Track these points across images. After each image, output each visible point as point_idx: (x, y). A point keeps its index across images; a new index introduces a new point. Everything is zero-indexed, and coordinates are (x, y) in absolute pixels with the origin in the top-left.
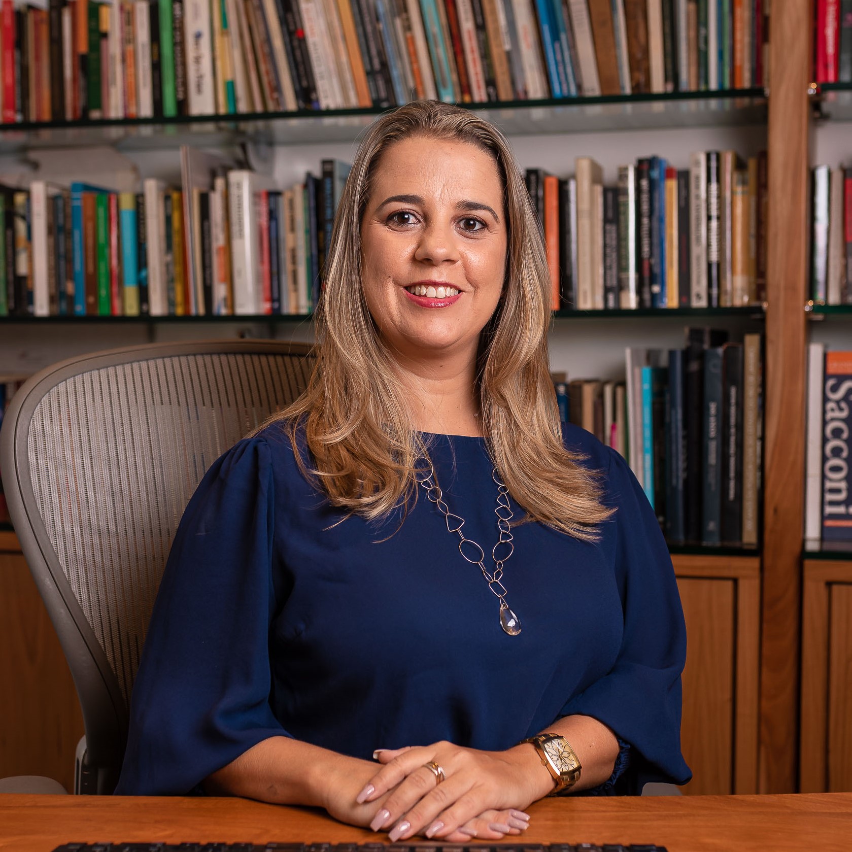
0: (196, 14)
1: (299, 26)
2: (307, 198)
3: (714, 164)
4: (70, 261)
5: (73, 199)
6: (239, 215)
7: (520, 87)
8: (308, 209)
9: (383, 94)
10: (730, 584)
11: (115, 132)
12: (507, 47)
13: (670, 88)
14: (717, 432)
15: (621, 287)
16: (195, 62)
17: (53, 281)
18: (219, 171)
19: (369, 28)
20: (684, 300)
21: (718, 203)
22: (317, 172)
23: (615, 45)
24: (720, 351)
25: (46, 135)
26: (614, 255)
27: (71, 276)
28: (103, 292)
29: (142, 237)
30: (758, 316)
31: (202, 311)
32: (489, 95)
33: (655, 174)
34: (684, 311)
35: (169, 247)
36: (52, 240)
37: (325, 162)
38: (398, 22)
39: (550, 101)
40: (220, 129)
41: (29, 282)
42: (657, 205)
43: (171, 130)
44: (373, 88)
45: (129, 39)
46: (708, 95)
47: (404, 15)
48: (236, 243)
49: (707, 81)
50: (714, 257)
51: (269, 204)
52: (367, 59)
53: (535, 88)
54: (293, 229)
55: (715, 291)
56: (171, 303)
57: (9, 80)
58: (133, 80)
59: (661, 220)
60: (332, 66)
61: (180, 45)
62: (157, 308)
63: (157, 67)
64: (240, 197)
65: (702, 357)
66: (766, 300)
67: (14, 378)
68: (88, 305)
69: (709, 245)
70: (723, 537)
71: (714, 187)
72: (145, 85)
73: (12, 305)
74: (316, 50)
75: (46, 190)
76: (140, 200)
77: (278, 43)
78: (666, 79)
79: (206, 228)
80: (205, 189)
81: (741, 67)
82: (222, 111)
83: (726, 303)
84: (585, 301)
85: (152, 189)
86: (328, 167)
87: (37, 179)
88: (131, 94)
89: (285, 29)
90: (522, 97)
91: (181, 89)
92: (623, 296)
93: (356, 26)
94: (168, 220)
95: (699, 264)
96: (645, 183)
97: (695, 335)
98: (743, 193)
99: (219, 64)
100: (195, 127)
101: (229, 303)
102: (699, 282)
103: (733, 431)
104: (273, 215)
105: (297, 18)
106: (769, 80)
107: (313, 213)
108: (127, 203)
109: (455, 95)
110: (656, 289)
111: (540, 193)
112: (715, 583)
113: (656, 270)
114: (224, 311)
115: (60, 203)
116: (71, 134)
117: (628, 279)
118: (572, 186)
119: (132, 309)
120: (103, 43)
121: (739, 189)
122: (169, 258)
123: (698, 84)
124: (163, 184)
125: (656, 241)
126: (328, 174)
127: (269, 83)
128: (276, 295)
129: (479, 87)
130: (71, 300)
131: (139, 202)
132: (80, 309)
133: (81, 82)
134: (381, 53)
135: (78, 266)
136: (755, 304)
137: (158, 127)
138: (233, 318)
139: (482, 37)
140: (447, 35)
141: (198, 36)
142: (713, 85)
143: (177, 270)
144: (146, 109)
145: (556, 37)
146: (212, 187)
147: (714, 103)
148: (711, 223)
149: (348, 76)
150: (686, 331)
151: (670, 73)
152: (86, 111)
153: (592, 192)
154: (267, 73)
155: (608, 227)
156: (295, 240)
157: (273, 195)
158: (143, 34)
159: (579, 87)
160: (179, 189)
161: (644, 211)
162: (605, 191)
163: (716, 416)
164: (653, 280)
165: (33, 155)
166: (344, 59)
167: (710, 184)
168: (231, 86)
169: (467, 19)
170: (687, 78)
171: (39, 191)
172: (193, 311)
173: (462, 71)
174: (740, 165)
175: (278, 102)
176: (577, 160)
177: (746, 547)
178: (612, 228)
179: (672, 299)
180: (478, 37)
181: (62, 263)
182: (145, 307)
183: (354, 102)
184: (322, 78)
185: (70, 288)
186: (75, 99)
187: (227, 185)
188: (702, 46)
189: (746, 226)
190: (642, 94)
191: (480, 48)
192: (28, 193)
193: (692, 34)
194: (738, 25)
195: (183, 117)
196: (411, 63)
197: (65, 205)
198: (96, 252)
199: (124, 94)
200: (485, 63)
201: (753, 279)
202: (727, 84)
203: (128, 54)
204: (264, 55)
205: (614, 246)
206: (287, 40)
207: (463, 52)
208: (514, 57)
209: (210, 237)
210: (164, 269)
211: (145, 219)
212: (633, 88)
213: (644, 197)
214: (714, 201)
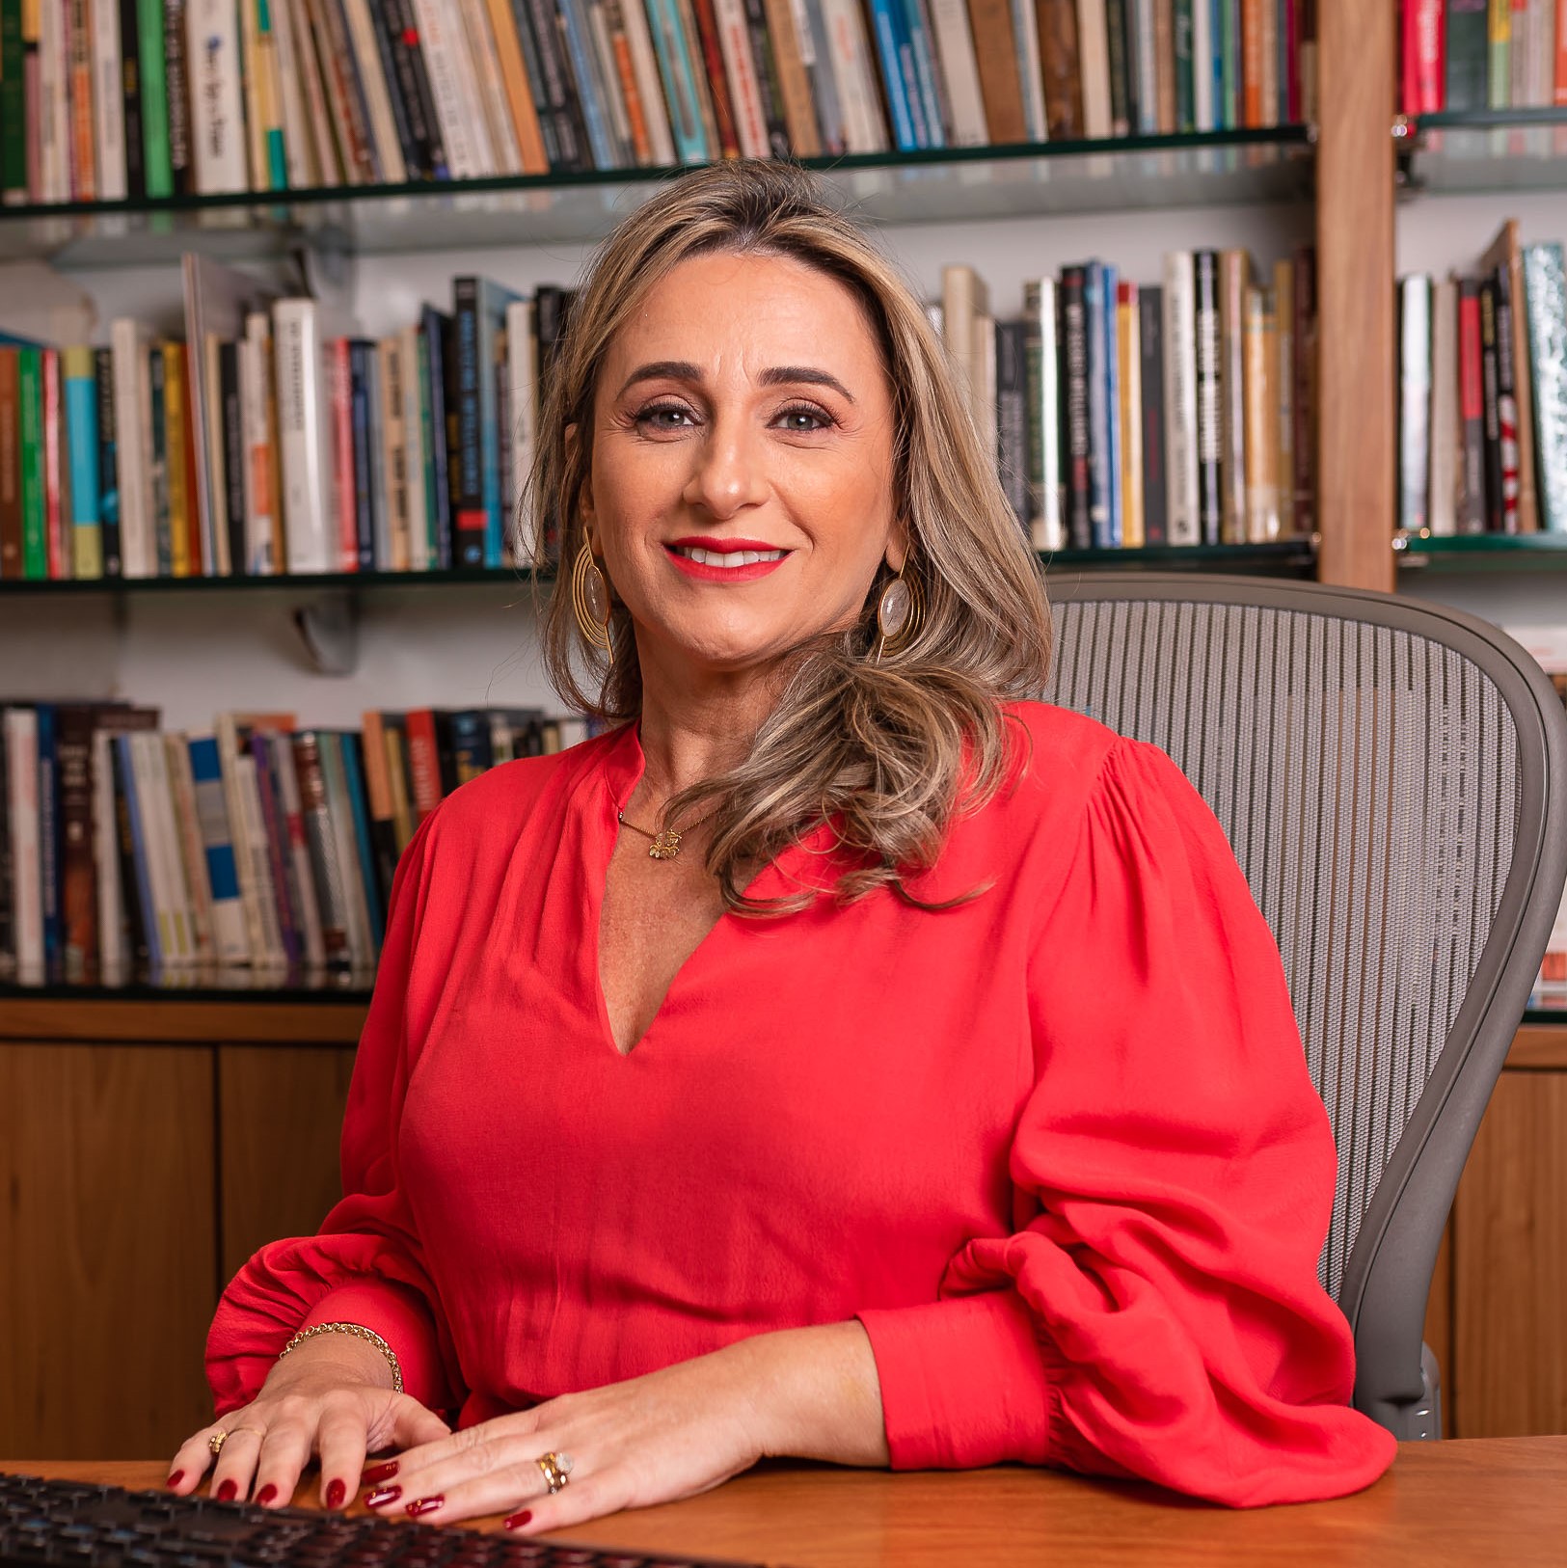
0: (210, 4)
1: (408, 22)
2: (425, 352)
3: (1207, 275)
6: (296, 384)
7: (832, 135)
8: (427, 372)
9: (570, 151)
11: (53, 230)
12: (808, 58)
13: (1122, 129)
15: (1033, 510)
16: (208, 95)
18: (256, 304)
19: (542, 26)
20: (1155, 534)
21: (1216, 348)
22: (445, 302)
23: (1016, 50)
26: (1018, 451)
28: (33, 537)
29: (107, 429)
30: (1301, 560)
31: (224, 567)
32: (773, 149)
33: (1094, 296)
34: (1156, 552)
35: (159, 449)
37: (460, 282)
38: (597, 15)
39: (892, 156)
40: (256, 220)
42: (1099, 354)
43: (161, 223)
44: (550, 142)
45: (79, 53)
46: (1194, 139)
47: (610, 2)
48: (289, 439)
49: (1192, 116)
50: (1211, 451)
51: (351, 364)
52: (538, 84)
53: (862, 132)
54: (398, 411)
55: (1213, 516)
56: (164, 555)
58: (88, 131)
59: (1109, 382)
60: (472, 99)
61: (178, 63)
62: (137, 563)
63: (133, 106)
64: (297, 350)
66: (1317, 530)
68: (5, 562)
69: (1200, 429)
71: (1208, 317)
72: (110, 141)
74: (441, 68)
76: (104, 360)
77: (368, 55)
78: (1114, 115)
79: (232, 409)
80: (228, 336)
81: (1259, 90)
82: (262, 184)
83: (1236, 534)
85: (125, 341)
86: (466, 291)
88: (84, 156)
89: (382, 30)
90: (836, 149)
91: (180, 147)
92: (1037, 527)
93: (517, 21)
94: (157, 397)
95: (1182, 465)
96: (1075, 313)
98: (1265, 326)
99: (254, 97)
100: (210, 217)
101: (277, 553)
102: (1182, 499)
104: (358, 385)
105: (404, 8)
106: (1315, 112)
107: (437, 380)
108: (79, 369)
109: (708, 150)
110: (1100, 514)
113: (1100, 477)
114: (266, 568)
117: (1042, 496)
119: (88, 565)
120: (30, 62)
121: (1256, 320)
122: (159, 470)
123: (1176, 122)
124: (145, 329)
125: (1097, 422)
126: (467, 304)
127: (352, 132)
128: (365, 538)
129: (754, 136)
131: (101, 363)
134: (566, 74)
136: (1292, 536)
137: (137, 219)
138: (286, 580)
139: (760, 39)
140: (692, 36)
141: (213, 45)
142: (1205, 122)
143: (176, 492)
144: (113, 185)
145: (903, 36)
146: (243, 333)
147: (1206, 158)
148: (1203, 386)
149: (503, 118)
151: (1121, 104)
153: (973, 331)
154: (348, 113)
155: (1006, 398)
156: (404, 430)
157: (359, 346)
158: (106, 44)
159: (948, 131)
160: (179, 338)
161: (1073, 365)
162: (1000, 330)
164: (1093, 497)
166: (495, 84)
167: (1201, 313)
168: (277, 141)
169: (730, 7)
170: (1155, 114)
172: (208, 569)
173: (722, 104)
174: (1256, 277)
175: (368, 167)
176: (945, 273)
178: (1014, 401)
179: (1128, 531)
180: (752, 39)
182: (113, 565)
183: (514, 166)
184: (453, 121)
187: (272, 328)
188: (1182, 50)
189: (1273, 390)
190: (1067, 141)
191: (755, 60)
193: (1164, 27)
194: (1251, 10)
195: (185, 197)
196: (623, 91)
198: (18, 459)
199: (72, 156)
200: (766, 89)
201: (1287, 492)
202: (1231, 121)
203: (78, 82)
204: (341, 79)
205: (1017, 434)
206: (387, 49)
207: (723, 68)
208: (821, 78)
209: (239, 428)
210: (150, 491)
211: (111, 396)
212: (1051, 132)
213: (1076, 340)
214: (1209, 344)
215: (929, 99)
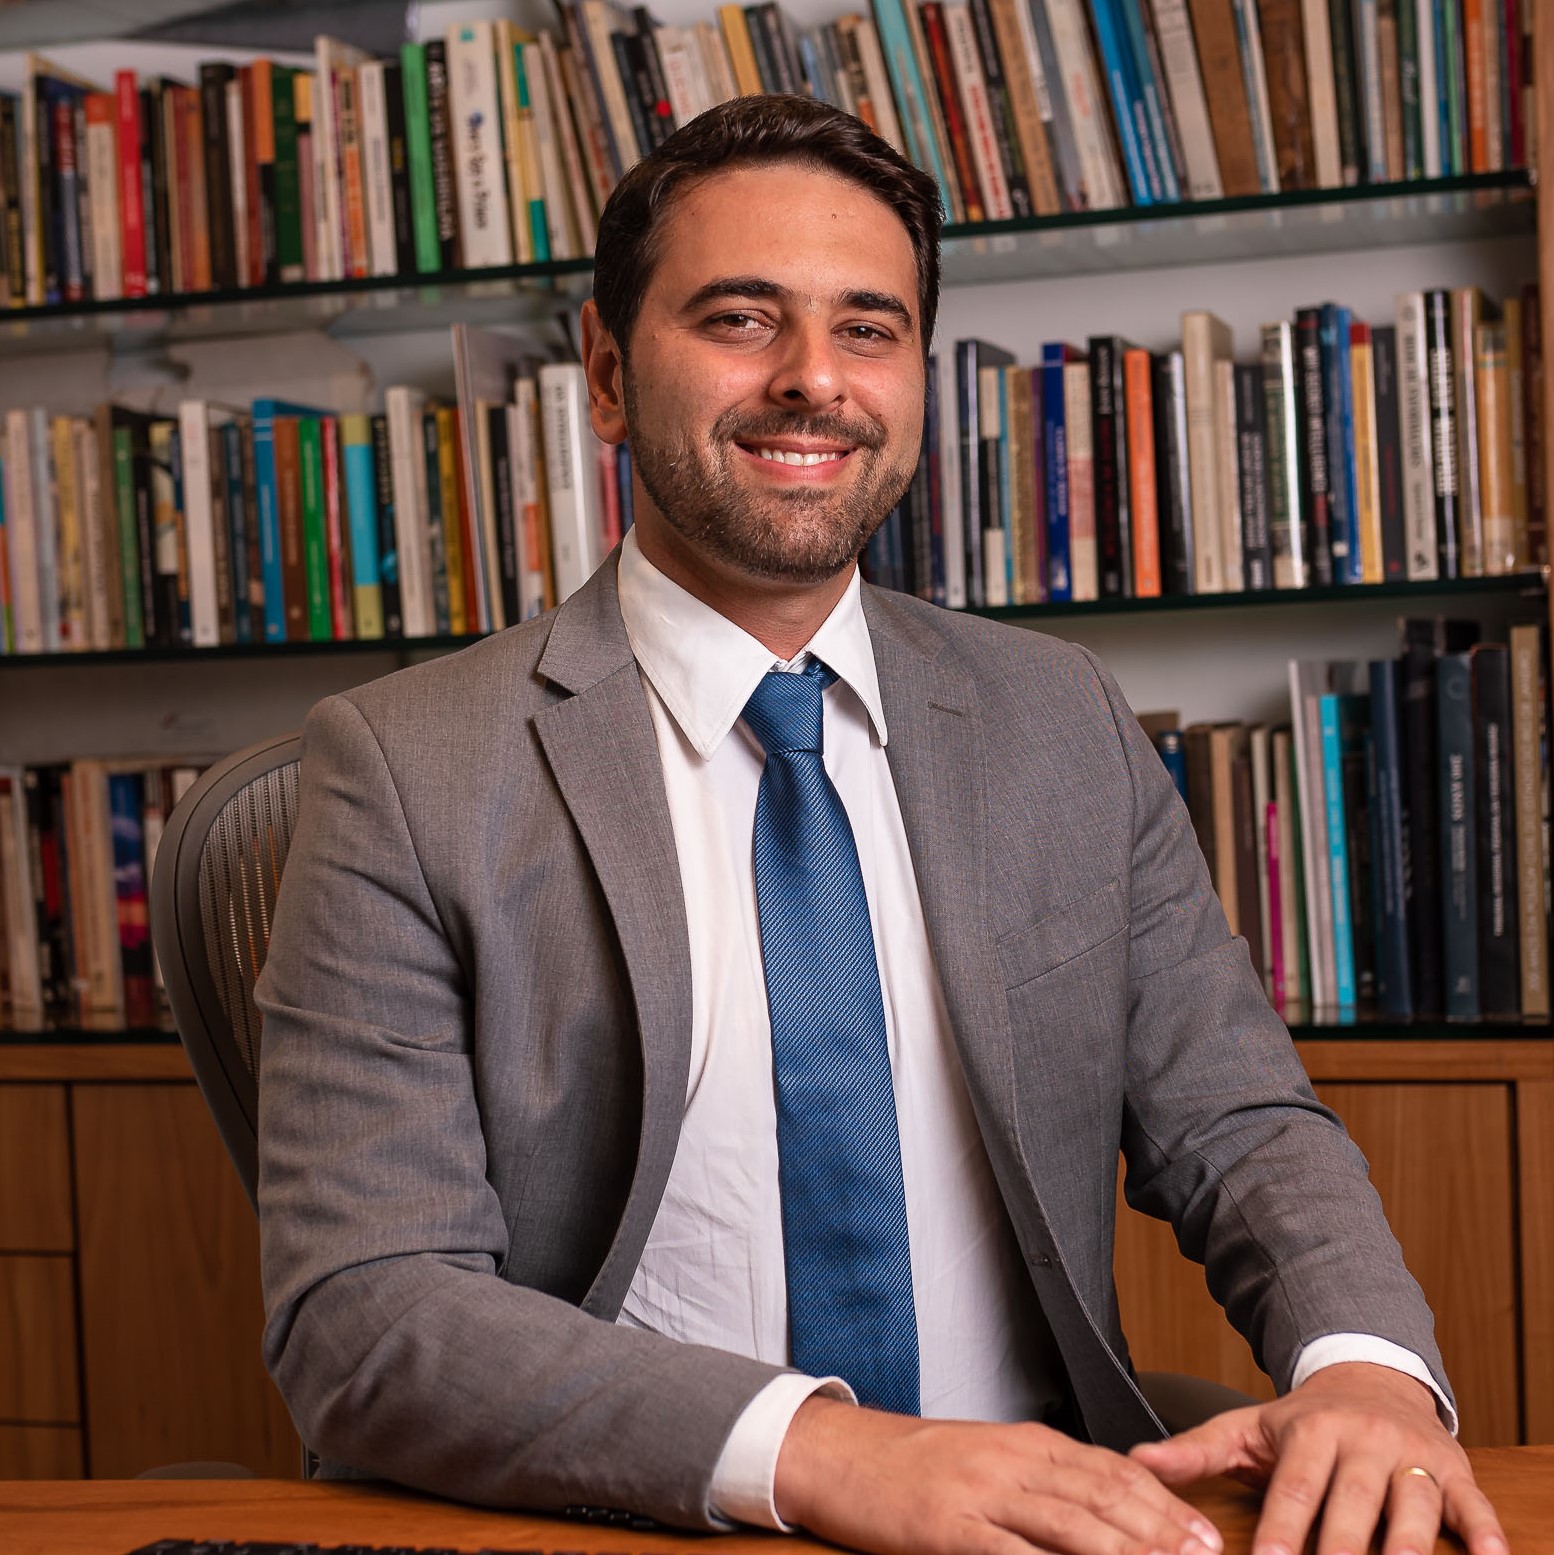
0: (471, 82)
1: (661, 95)
3: (1439, 314)
4: (254, 543)
5: (256, 430)
6: (563, 446)
7: (1072, 189)
10: (1502, 1090)
11: (328, 305)
12: (1046, 115)
13: (1351, 177)
14: (1465, 811)
15: (1275, 548)
16: (473, 171)
17: (223, 580)
18: (523, 368)
20: (1395, 566)
21: (1449, 384)
23: (1247, 101)
24: (1466, 659)
25: (202, 316)
26: (1260, 488)
27: (257, 571)
28: (317, 598)
29: (385, 490)
30: (1534, 592)
31: (499, 623)
32: (1015, 205)
33: (1331, 336)
34: (1396, 588)
35: (434, 510)
36: (219, 506)
38: (842, 78)
39: (1130, 212)
40: (521, 290)
41: (182, 586)
42: (1336, 394)
43: (431, 295)
45: (349, 133)
46: (1423, 186)
47: (853, 67)
48: (558, 498)
49: (1420, 162)
50: (1447, 486)
53: (1100, 188)
55: (1451, 549)
56: (441, 612)
57: (133, 218)
58: (359, 206)
59: (1346, 421)
61: (442, 138)
62: (417, 622)
63: (401, 181)
64: (562, 413)
65: (1432, 671)
66: (1547, 562)
67: (158, 763)
68: (290, 624)
69: (1436, 464)
70: (1484, 1008)
71: (1441, 354)
72: (381, 217)
73: (151, 629)
75: (207, 417)
76: (380, 425)
77: (623, 127)
78: (1344, 162)
79: (502, 471)
80: (497, 402)
81: (1484, 131)
82: (525, 257)
83: (1474, 569)
84: (1209, 579)
85: (400, 405)
87: (190, 397)
88: (355, 233)
89: (635, 101)
90: (1077, 206)
91: (447, 219)
92: (1280, 564)
94: (432, 460)
95: (1418, 501)
96: (1311, 354)
97: (1418, 631)
98: (1496, 364)
99: (515, 170)
100: (476, 289)
102: (1420, 534)
103: (1495, 806)
105: (656, 78)
106: (1535, 154)
108: (355, 434)
109: (951, 207)
110: (1341, 549)
111: (1118, 381)
112: (1474, 1090)
113: (1341, 514)
115: (233, 437)
116: (247, 310)
117: (1287, 532)
118: (1176, 364)
119: (370, 627)
120: (303, 142)
121: (1489, 358)
122: (434, 530)
123: (1404, 169)
124: (418, 396)
125: (1336, 460)
129: (996, 192)
130: (259, 615)
131: (378, 429)
132: (275, 630)
133: (264, 215)
135: (269, 552)
136: (1527, 569)
137: (407, 292)
139: (998, 98)
140: (933, 97)
141: (476, 122)
142: (1433, 170)
143: (452, 551)
144: (384, 262)
145: (1135, 93)
146: (511, 398)
147: (1434, 202)
148: (1438, 422)
150: (1401, 623)
151: (1351, 150)
152: (274, 268)
153: (1213, 374)
154: (605, 184)
155: (1246, 439)
158: (374, 123)
159: (1183, 182)
160: (451, 404)
161: (1312, 405)
162: (1239, 372)
163: (1463, 780)
164: (1333, 535)
165: (178, 353)
167: (1434, 351)
168: (538, 211)
169: (970, 69)
170: (1384, 158)
171: (194, 417)
172: (484, 625)
173: (964, 162)
174: (1488, 313)
176: (1184, 316)
177: (1529, 1022)
178: (1254, 440)
179: (1372, 567)
180: (990, 97)
181: (240, 547)
182: (394, 623)
185: (256, 592)
186: (253, 247)
187: (538, 391)
188: (1409, 96)
189: (1505, 424)
190: (1300, 191)
191: (994, 118)
192: (174, 422)
193: (1390, 74)
194: (1475, 55)
195: (453, 271)
197: (242, 441)
198: (301, 525)
199: (344, 233)
200: (1005, 145)
201: (1521, 523)
202: (1458, 167)
203: (348, 161)
204: (597, 150)
205: (1258, 473)
206: (640, 121)
207: (964, 127)
208: (1059, 132)
209: (510, 488)
210: (426, 551)
211: (389, 458)
212: (1282, 181)
213: (1313, 380)
214: (1442, 381)
215: (1163, 153)
